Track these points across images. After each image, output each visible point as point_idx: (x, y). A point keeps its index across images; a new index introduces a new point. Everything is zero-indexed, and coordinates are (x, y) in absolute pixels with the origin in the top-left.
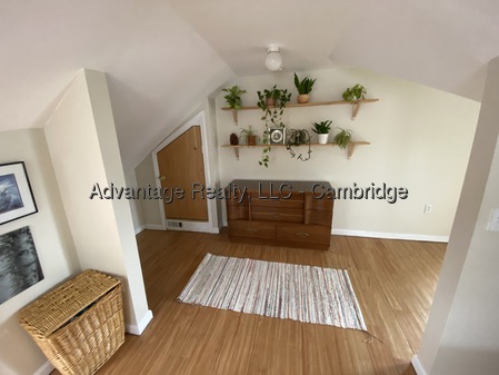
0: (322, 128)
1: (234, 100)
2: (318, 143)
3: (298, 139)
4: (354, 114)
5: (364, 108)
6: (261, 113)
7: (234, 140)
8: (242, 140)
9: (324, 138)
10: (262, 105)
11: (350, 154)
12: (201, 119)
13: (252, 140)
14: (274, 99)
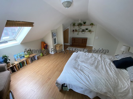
0: (87, 29)
1: (74, 25)
2: (86, 31)
3: (83, 31)
4: (92, 27)
5: (93, 26)
6: (78, 27)
7: (73, 31)
8: (75, 31)
9: (87, 31)
10: (78, 26)
11: (91, 33)
12: (69, 28)
13: (76, 31)
14: (80, 25)
